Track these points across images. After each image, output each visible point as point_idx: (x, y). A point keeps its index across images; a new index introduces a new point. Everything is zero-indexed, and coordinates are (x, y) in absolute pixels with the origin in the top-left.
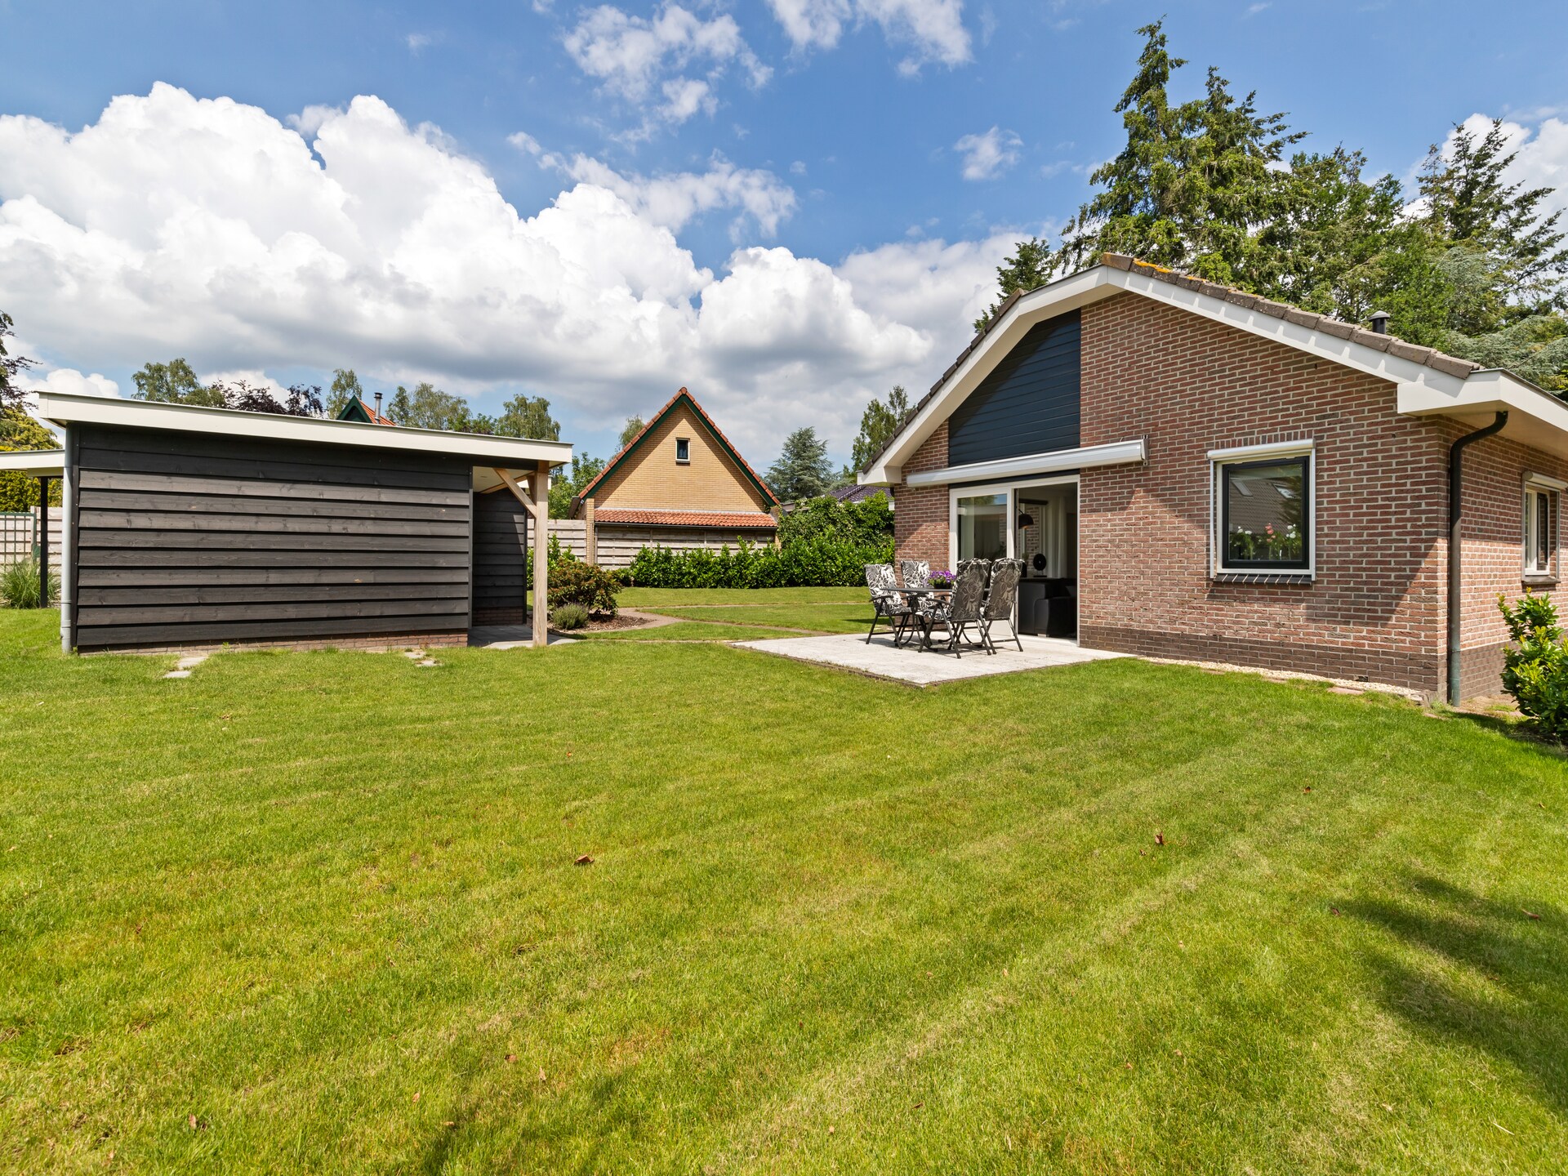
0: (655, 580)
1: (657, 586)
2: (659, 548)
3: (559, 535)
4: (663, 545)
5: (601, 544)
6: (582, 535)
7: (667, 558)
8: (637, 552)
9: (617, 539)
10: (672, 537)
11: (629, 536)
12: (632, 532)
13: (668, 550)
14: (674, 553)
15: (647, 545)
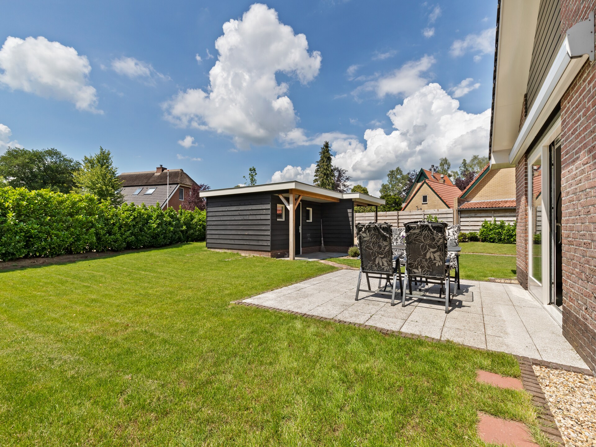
0: (491, 238)
1: (493, 242)
2: (495, 221)
3: (438, 216)
4: (497, 219)
5: (462, 220)
6: (451, 216)
7: (502, 227)
8: (481, 224)
9: (471, 217)
10: (507, 214)
11: (479, 215)
12: (481, 213)
13: (503, 222)
14: (507, 224)
15: (488, 219)
